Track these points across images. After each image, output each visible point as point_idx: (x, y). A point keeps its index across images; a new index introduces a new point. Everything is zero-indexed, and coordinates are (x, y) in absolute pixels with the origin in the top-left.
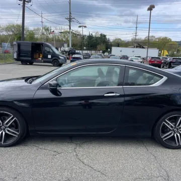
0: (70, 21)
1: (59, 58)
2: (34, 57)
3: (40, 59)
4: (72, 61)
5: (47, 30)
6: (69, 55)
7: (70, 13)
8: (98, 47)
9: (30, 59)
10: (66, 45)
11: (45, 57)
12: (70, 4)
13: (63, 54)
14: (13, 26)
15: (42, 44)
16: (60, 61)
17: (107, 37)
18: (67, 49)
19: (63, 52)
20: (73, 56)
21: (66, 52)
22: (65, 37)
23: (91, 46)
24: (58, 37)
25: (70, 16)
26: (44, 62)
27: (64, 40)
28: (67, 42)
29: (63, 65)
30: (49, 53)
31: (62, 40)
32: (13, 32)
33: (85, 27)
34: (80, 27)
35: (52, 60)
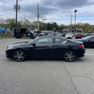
0: (38, 17)
1: (34, 35)
2: (22, 35)
3: (25, 36)
4: (39, 36)
5: (27, 21)
6: (38, 33)
7: (38, 13)
8: (53, 29)
9: (20, 36)
10: (36, 28)
11: (27, 34)
12: (38, 9)
13: (35, 33)
14: (10, 20)
15: (26, 29)
16: (34, 36)
17: (57, 24)
18: (37, 30)
19: (35, 32)
20: (40, 34)
21: (36, 32)
22: (36, 24)
23: (49, 29)
24: (32, 24)
25: (38, 15)
26: (27, 37)
27: (35, 26)
28: (37, 26)
29: (35, 38)
30: (29, 33)
31: (34, 26)
32: (10, 22)
33: (46, 20)
34: (43, 20)
35: (30, 36)
